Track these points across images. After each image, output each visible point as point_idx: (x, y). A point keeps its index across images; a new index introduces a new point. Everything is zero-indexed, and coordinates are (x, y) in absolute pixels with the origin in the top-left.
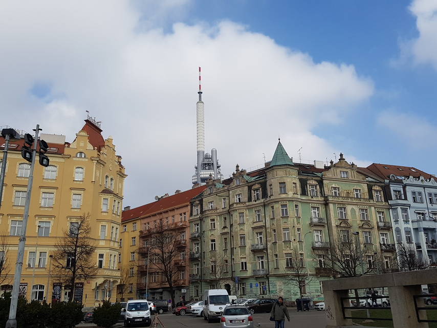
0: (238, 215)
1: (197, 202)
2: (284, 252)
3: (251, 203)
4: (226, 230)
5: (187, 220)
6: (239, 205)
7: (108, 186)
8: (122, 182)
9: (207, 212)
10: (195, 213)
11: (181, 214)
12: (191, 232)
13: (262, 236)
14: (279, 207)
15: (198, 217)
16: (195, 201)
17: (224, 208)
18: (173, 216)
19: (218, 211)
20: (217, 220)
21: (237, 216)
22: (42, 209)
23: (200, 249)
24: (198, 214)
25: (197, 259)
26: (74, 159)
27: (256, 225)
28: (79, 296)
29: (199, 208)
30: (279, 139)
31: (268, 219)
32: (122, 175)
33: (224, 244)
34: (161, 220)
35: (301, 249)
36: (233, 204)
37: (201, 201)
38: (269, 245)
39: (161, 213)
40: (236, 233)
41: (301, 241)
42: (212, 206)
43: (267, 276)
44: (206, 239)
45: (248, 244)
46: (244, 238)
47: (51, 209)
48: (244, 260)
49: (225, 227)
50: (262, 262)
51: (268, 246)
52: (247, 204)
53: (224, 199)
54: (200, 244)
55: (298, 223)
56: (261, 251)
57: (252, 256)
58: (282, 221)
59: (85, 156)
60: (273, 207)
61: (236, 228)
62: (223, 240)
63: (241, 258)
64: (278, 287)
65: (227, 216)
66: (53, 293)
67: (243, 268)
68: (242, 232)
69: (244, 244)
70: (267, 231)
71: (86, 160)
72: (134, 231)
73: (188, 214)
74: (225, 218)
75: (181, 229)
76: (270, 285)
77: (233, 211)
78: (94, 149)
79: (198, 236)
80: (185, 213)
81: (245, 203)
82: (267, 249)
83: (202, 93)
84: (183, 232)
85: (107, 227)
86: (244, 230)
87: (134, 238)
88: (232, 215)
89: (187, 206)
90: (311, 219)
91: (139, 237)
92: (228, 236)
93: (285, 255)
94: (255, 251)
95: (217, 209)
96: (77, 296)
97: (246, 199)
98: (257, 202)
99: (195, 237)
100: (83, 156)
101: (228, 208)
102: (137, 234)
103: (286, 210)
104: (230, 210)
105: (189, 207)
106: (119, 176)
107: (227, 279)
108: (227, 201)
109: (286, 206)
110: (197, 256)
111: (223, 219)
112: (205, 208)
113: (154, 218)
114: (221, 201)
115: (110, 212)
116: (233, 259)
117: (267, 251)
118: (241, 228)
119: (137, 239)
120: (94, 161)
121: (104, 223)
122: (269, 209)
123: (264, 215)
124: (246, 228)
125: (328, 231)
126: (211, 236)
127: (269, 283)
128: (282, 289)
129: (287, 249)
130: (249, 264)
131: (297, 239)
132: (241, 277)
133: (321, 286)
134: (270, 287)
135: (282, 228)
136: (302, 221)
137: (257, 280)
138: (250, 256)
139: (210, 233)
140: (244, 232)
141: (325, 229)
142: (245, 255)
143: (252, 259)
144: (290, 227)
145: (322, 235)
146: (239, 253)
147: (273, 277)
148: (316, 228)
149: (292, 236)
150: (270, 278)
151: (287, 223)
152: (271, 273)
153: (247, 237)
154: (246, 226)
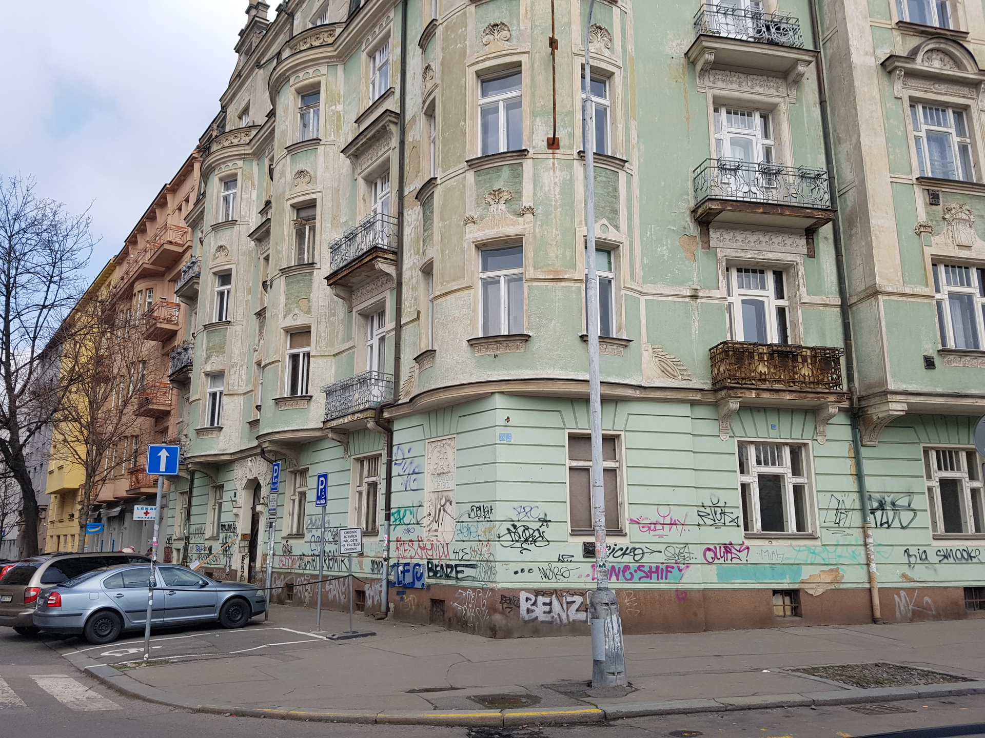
0: (293, 103)
2: (474, 234)
9: (214, 149)
13: (389, 189)
20: (247, 175)
21: (287, 109)
35: (603, 209)
38: (412, 222)
40: (280, 199)
43: (381, 418)
45: (328, 242)
46: (312, 218)
48: (300, 345)
49: (269, 203)
50: (384, 341)
51: (406, 231)
55: (597, 29)
57: (342, 314)
58: (475, 26)
62: (263, 268)
63: (288, 331)
64: (429, 483)
67: (294, 387)
68: (301, 193)
69: (311, 248)
76: (395, 470)
79: (197, 274)
82: (396, 255)
86: (312, 177)
95: (249, 129)
99: (188, 281)
107: (252, 454)
110: (185, 360)
117: (398, 263)
118: (301, 166)
124: (326, 168)
125: (817, 111)
126: (215, 258)
127: (389, 464)
128: (450, 494)
129: (493, 207)
130: (320, 361)
131: (571, 135)
132: (277, 437)
133: (745, 479)
134: (396, 484)
135: (471, 73)
136: (630, 32)
137: (346, 451)
138: (333, 315)
139: (213, 243)
140: (310, 186)
141: (798, 99)
142: (309, 311)
143: (340, 335)
144: (524, 59)
145: (778, 138)
146: (282, 306)
147: (415, 421)
148: (735, 86)
149: (534, 114)
150: (396, 426)
151: (505, 33)
152: (406, 395)
153: (328, 216)
154: (326, 155)
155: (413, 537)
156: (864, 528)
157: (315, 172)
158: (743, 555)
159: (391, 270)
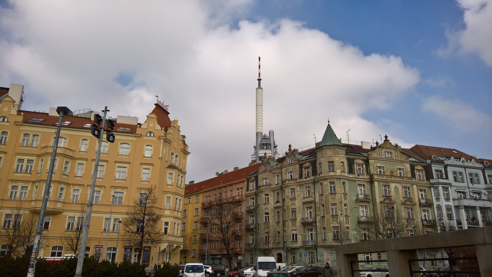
0: (290, 191)
1: (253, 178)
2: (332, 225)
3: (302, 180)
4: (278, 205)
5: (244, 194)
6: (291, 182)
7: (173, 162)
8: (185, 159)
9: (262, 188)
10: (251, 188)
11: (238, 189)
12: (247, 205)
13: (311, 210)
14: (327, 184)
15: (254, 191)
16: (251, 178)
17: (278, 184)
18: (231, 191)
19: (272, 187)
20: (271, 194)
21: (288, 191)
22: (117, 181)
23: (255, 221)
24: (253, 190)
25: (252, 230)
26: (145, 138)
27: (306, 200)
28: (147, 258)
29: (254, 184)
30: (329, 122)
31: (317, 194)
32: (186, 153)
33: (276, 217)
34: (220, 193)
35: (347, 222)
36: (285, 181)
37: (257, 178)
38: (318, 218)
39: (221, 188)
40: (288, 207)
41: (348, 216)
42: (266, 182)
43: (316, 247)
44: (260, 212)
45: (299, 217)
46: (295, 212)
47: (124, 182)
48: (294, 232)
49: (278, 202)
50: (311, 234)
51: (317, 220)
52: (299, 180)
53: (278, 176)
54: (255, 217)
55: (345, 199)
56: (310, 224)
57: (302, 228)
58: (330, 197)
59: (154, 136)
60: (322, 184)
61: (288, 203)
62: (276, 214)
63: (292, 230)
64: (325, 257)
65: (280, 192)
66: (124, 255)
67: (293, 239)
68: (293, 207)
69: (295, 217)
70: (317, 205)
71: (155, 139)
72: (197, 203)
73: (245, 189)
74: (278, 194)
75: (238, 203)
76: (318, 255)
77: (285, 187)
78: (162, 129)
79: (254, 209)
80: (242, 188)
81: (296, 179)
82: (316, 223)
83: (261, 80)
84: (240, 205)
85: (171, 198)
86: (295, 205)
87: (197, 209)
88: (284, 191)
89: (244, 181)
90: (357, 195)
91: (201, 209)
92: (280, 210)
93: (332, 228)
94: (305, 224)
95: (270, 185)
96: (145, 258)
97: (297, 176)
98: (308, 179)
99: (251, 210)
100: (152, 135)
101: (280, 184)
102: (199, 206)
103: (334, 187)
104: (283, 186)
105: (246, 182)
106: (183, 153)
107: (279, 248)
108: (280, 178)
109: (334, 183)
110: (252, 227)
111: (276, 194)
112: (260, 184)
113: (214, 192)
114: (275, 178)
115: (175, 185)
116: (285, 231)
117: (316, 224)
118: (293, 202)
119: (200, 210)
120: (161, 140)
121: (169, 195)
122: (318, 186)
123: (313, 191)
124: (297, 203)
125: (372, 206)
126: (265, 210)
127: (317, 253)
128: (329, 259)
129: (334, 222)
130: (299, 236)
131: (343, 213)
132: (292, 247)
133: (365, 257)
134: (318, 257)
135: (330, 203)
136: (349, 197)
137: (306, 251)
138: (300, 228)
139: (264, 207)
140: (295, 206)
141: (370, 205)
142: (296, 227)
143: (302, 232)
144: (337, 203)
145: (367, 210)
146: (291, 225)
147: (321, 248)
148: (362, 204)
149: (339, 210)
150: (318, 248)
151: (334, 199)
152: (319, 244)
153: (298, 211)
154: (297, 201)
155: (323, 264)
156: (379, 263)
157: (295, 203)
158: (365, 266)
159: (314, 224)
